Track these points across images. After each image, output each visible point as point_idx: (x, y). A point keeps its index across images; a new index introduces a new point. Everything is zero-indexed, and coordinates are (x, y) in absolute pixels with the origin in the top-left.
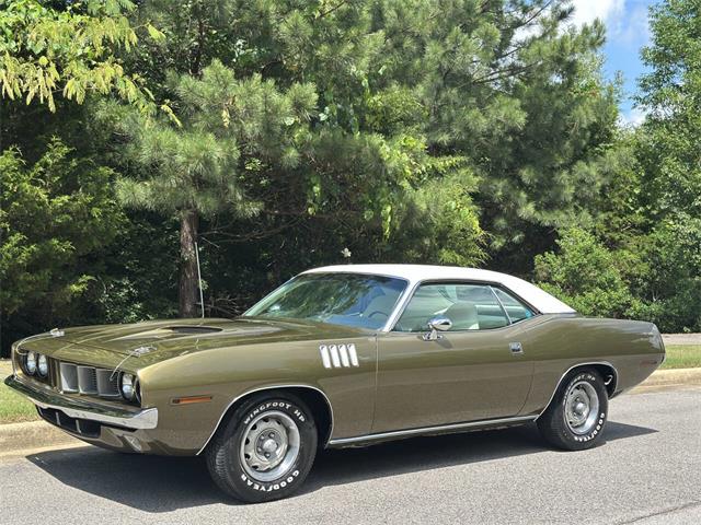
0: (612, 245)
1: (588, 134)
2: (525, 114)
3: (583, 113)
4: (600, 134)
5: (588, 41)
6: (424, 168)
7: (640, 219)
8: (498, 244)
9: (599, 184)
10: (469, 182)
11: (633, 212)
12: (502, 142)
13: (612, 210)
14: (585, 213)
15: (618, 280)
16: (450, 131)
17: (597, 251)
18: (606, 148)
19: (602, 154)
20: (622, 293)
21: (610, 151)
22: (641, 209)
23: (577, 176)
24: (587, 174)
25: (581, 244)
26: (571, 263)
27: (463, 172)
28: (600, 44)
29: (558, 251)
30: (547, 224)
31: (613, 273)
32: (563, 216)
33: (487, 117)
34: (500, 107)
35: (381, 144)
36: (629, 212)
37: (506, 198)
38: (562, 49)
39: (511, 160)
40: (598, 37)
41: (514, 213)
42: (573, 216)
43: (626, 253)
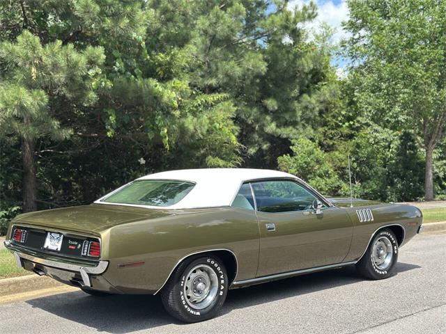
0: (328, 149)
1: (310, 76)
2: (266, 64)
3: (305, 62)
4: (318, 76)
5: (306, 15)
6: (199, 102)
7: (346, 131)
8: (252, 151)
9: (317, 109)
10: (229, 111)
11: (341, 126)
12: (252, 83)
13: (327, 126)
14: (309, 128)
15: (331, 171)
16: (216, 76)
17: (316, 153)
18: (322, 85)
19: (319, 89)
20: (334, 180)
21: (325, 87)
22: (347, 124)
23: (304, 104)
24: (309, 102)
25: (306, 149)
26: (300, 161)
27: (226, 103)
28: (314, 17)
29: (292, 154)
30: (285, 136)
31: (328, 167)
32: (294, 131)
33: (240, 67)
34: (249, 60)
35: (156, 86)
36: (338, 126)
37: (257, 121)
38: (287, 20)
39: (259, 94)
40: (313, 13)
41: (263, 130)
42: (301, 131)
43: (337, 153)
